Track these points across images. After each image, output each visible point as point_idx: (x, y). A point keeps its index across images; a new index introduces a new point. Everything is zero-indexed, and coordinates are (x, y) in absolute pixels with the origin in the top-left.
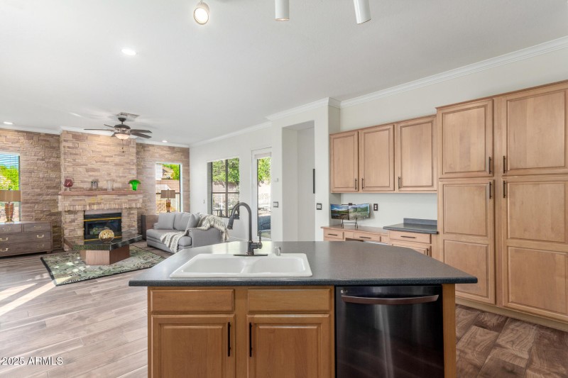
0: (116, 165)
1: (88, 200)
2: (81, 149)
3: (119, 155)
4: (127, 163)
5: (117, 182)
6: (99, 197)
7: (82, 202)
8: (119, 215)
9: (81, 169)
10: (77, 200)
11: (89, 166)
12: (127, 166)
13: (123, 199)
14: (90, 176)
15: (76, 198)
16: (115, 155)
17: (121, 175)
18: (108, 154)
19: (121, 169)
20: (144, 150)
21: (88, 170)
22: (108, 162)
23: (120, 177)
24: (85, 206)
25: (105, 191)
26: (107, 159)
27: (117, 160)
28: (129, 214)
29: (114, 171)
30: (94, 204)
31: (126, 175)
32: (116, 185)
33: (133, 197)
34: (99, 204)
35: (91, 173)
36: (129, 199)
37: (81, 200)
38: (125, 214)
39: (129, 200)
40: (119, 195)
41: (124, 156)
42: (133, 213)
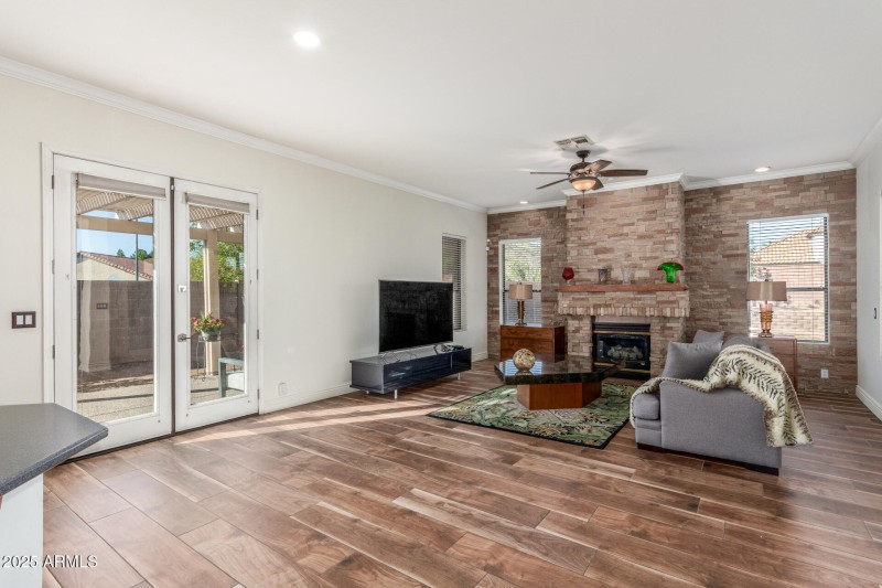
0: (641, 237)
1: (593, 299)
2: (589, 219)
3: (644, 220)
4: (660, 232)
5: (641, 268)
6: (608, 294)
7: (585, 303)
8: (647, 327)
9: (588, 251)
10: (578, 299)
11: (600, 245)
12: (661, 237)
13: (648, 299)
14: (600, 261)
15: (577, 296)
16: (639, 220)
17: (648, 255)
18: (627, 221)
19: (649, 244)
20: (719, 200)
21: (597, 252)
22: (627, 235)
23: (646, 259)
24: (588, 308)
25: (617, 285)
26: (626, 230)
27: (642, 228)
28: (664, 328)
29: (637, 248)
30: (600, 306)
31: (658, 254)
32: (639, 274)
33: (666, 296)
34: (607, 306)
35: (601, 256)
36: (660, 299)
37: (583, 299)
38: (655, 327)
39: (658, 302)
40: (640, 292)
41: (655, 219)
42: (671, 328)
